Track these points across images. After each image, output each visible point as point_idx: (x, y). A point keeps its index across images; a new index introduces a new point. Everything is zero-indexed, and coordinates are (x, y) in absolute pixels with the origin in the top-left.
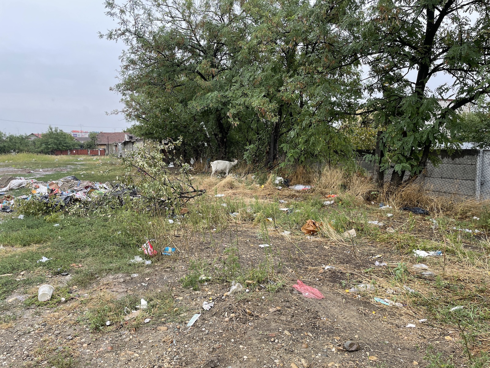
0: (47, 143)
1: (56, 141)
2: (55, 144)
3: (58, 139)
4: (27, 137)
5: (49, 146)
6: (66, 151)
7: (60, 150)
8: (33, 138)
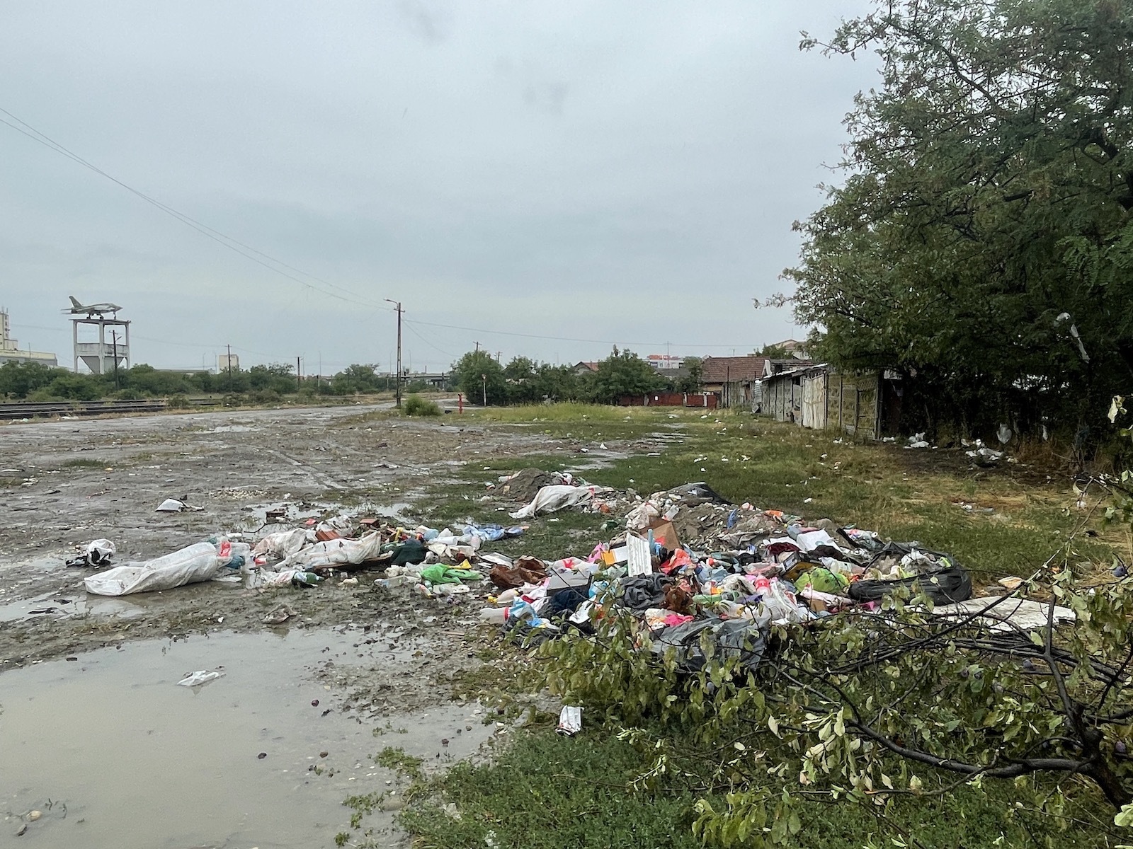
0: (607, 382)
1: (624, 377)
2: (622, 382)
3: (627, 373)
4: (572, 370)
5: (611, 387)
6: (642, 396)
7: (630, 395)
8: (581, 372)
